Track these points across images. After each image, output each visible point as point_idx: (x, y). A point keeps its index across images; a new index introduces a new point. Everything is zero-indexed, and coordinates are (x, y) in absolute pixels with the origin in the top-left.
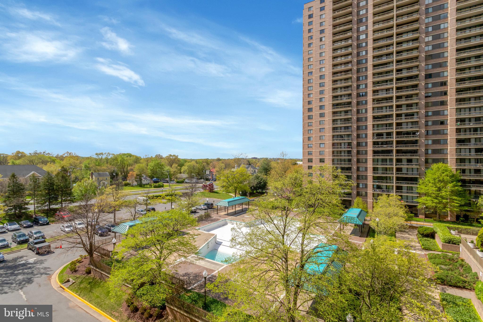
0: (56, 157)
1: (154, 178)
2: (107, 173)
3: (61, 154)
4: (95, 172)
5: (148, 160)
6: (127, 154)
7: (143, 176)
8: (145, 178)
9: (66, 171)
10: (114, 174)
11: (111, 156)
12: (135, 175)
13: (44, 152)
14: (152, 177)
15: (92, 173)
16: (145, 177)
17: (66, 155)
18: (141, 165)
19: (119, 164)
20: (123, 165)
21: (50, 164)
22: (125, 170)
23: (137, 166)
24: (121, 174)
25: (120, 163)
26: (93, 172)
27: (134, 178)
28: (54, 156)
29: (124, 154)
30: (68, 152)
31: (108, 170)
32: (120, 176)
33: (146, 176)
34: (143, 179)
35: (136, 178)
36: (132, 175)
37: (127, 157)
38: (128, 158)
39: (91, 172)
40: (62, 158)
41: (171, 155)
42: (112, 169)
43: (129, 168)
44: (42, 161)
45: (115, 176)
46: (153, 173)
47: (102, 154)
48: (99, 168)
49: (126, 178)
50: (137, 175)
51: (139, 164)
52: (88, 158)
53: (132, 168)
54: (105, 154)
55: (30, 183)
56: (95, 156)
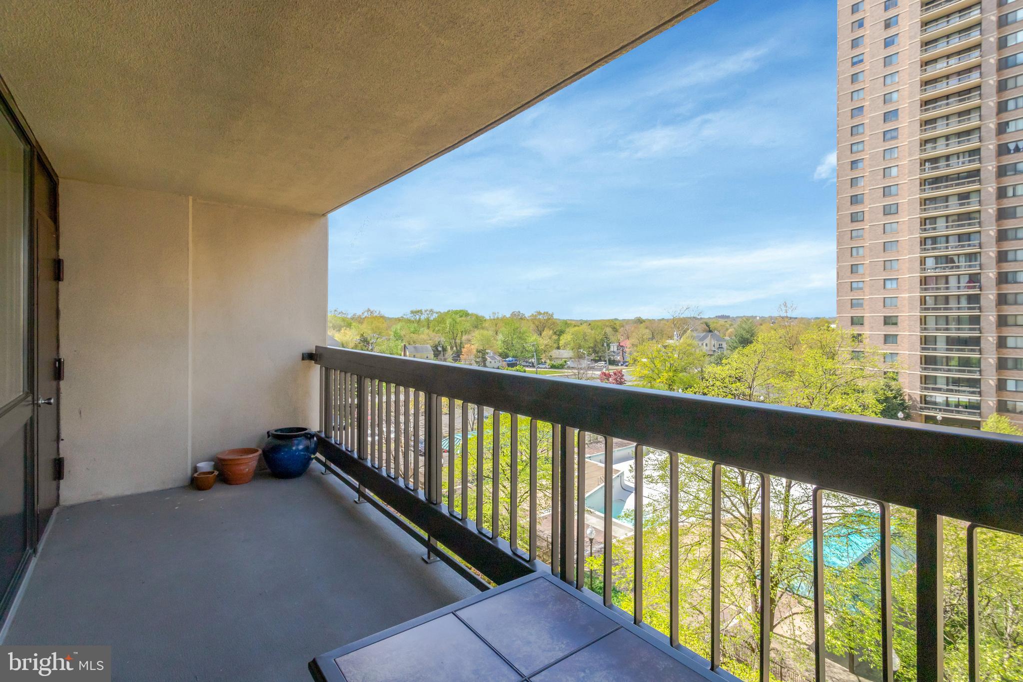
0: (352, 319)
1: (508, 357)
2: (429, 346)
3: (359, 313)
4: (409, 344)
5: (497, 322)
6: (461, 311)
7: (487, 353)
8: (493, 358)
9: (366, 341)
10: (440, 349)
11: (435, 315)
12: (475, 351)
13: (336, 311)
14: (504, 356)
15: (405, 345)
16: (492, 355)
17: (366, 314)
18: (485, 332)
19: (448, 330)
20: (455, 331)
21: (346, 329)
22: (458, 341)
23: (477, 334)
24: (452, 348)
25: (450, 328)
26: (407, 345)
27: (472, 357)
28: (349, 316)
29: (456, 312)
30: (369, 310)
31: (430, 341)
32: (449, 352)
33: (494, 353)
34: (488, 358)
35: (476, 357)
36: (470, 351)
37: (461, 317)
38: (463, 318)
39: (403, 344)
40: (360, 320)
41: (539, 313)
42: (437, 340)
43: (464, 338)
44: (333, 324)
45: (440, 351)
46: (507, 349)
47: (420, 312)
48: (415, 336)
49: (459, 356)
50: (478, 351)
51: (482, 331)
52: (399, 320)
53: (470, 337)
54: (426, 311)
56: (409, 316)
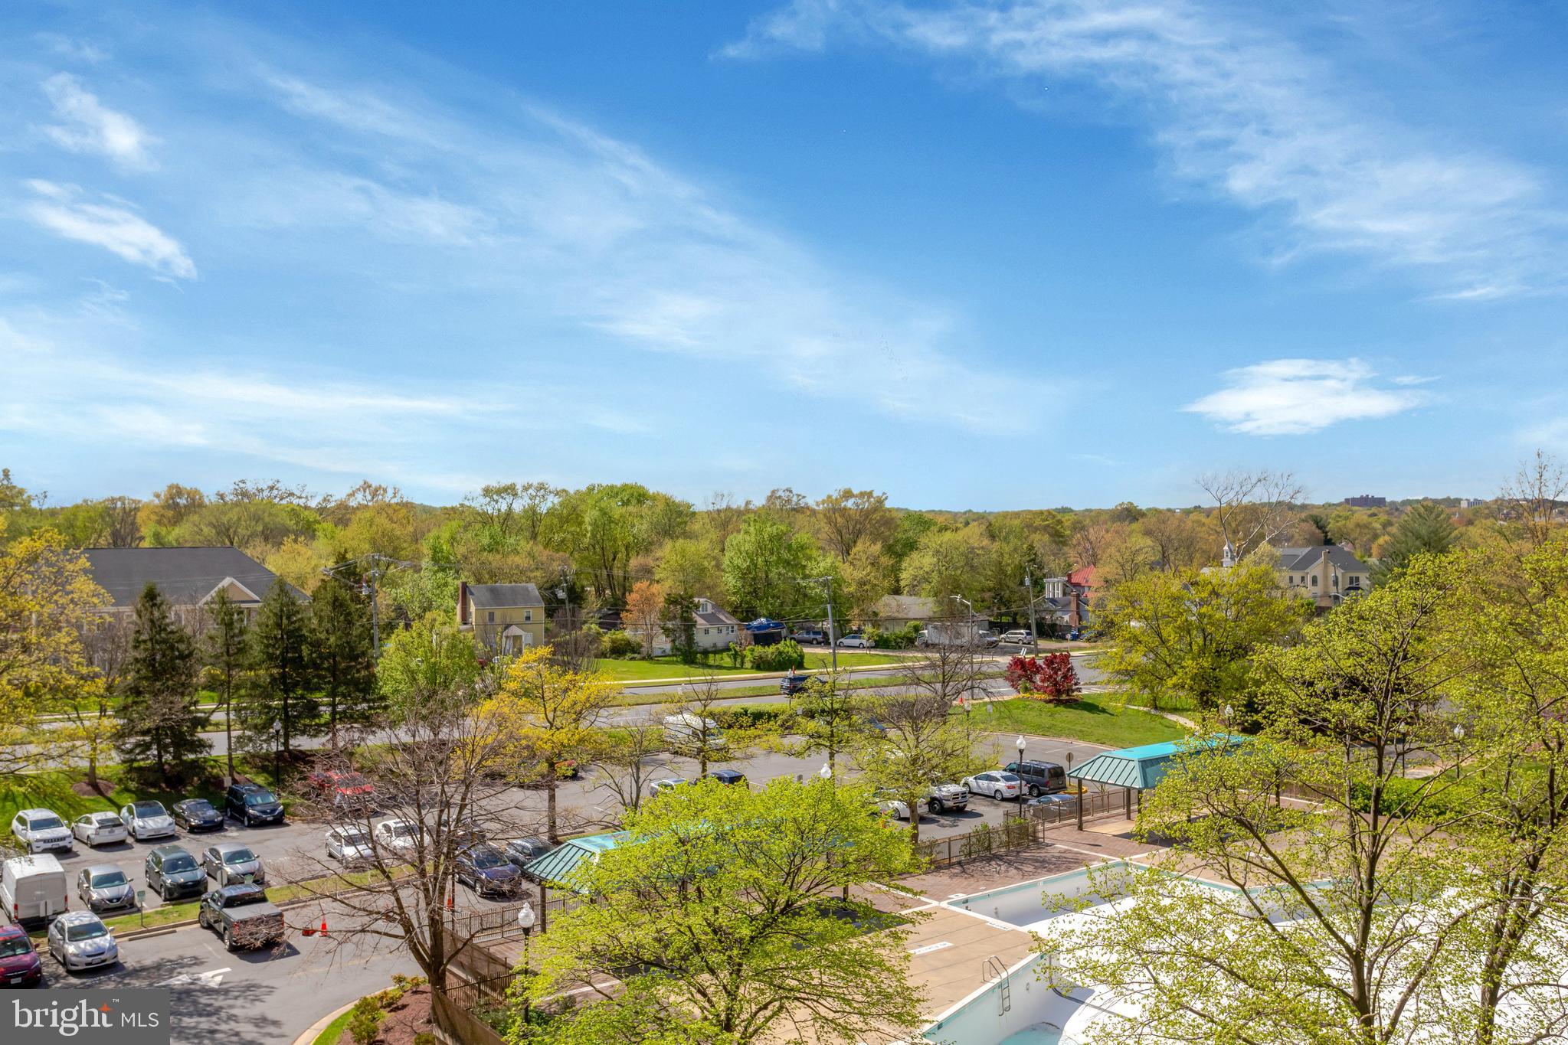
0: (321, 510)
1: (757, 616)
2: (532, 587)
3: (339, 493)
4: (479, 581)
5: (726, 520)
6: (625, 488)
7: (697, 606)
8: (711, 619)
9: (354, 574)
10: (561, 595)
11: (552, 501)
12: (660, 602)
13: (272, 488)
14: (745, 613)
15: (465, 586)
16: (710, 610)
17: (359, 496)
18: (691, 547)
19: (587, 541)
20: (608, 544)
21: (295, 541)
22: (618, 573)
23: (668, 552)
24: (599, 592)
25: (594, 536)
26: (471, 582)
27: (654, 617)
28: (313, 504)
29: (613, 492)
30: (366, 486)
31: (538, 574)
32: (593, 601)
33: (719, 606)
34: (700, 621)
35: (665, 616)
36: (648, 600)
37: (626, 503)
38: (630, 508)
39: (458, 583)
40: (342, 515)
41: (848, 494)
42: (556, 567)
43: (634, 562)
44: (265, 527)
45: (562, 601)
46: (755, 593)
47: (510, 490)
48: (495, 560)
49: (617, 615)
50: (672, 601)
51: (680, 542)
52: (450, 513)
53: (649, 561)
54: (526, 489)
55: (213, 627)
56: (480, 503)
